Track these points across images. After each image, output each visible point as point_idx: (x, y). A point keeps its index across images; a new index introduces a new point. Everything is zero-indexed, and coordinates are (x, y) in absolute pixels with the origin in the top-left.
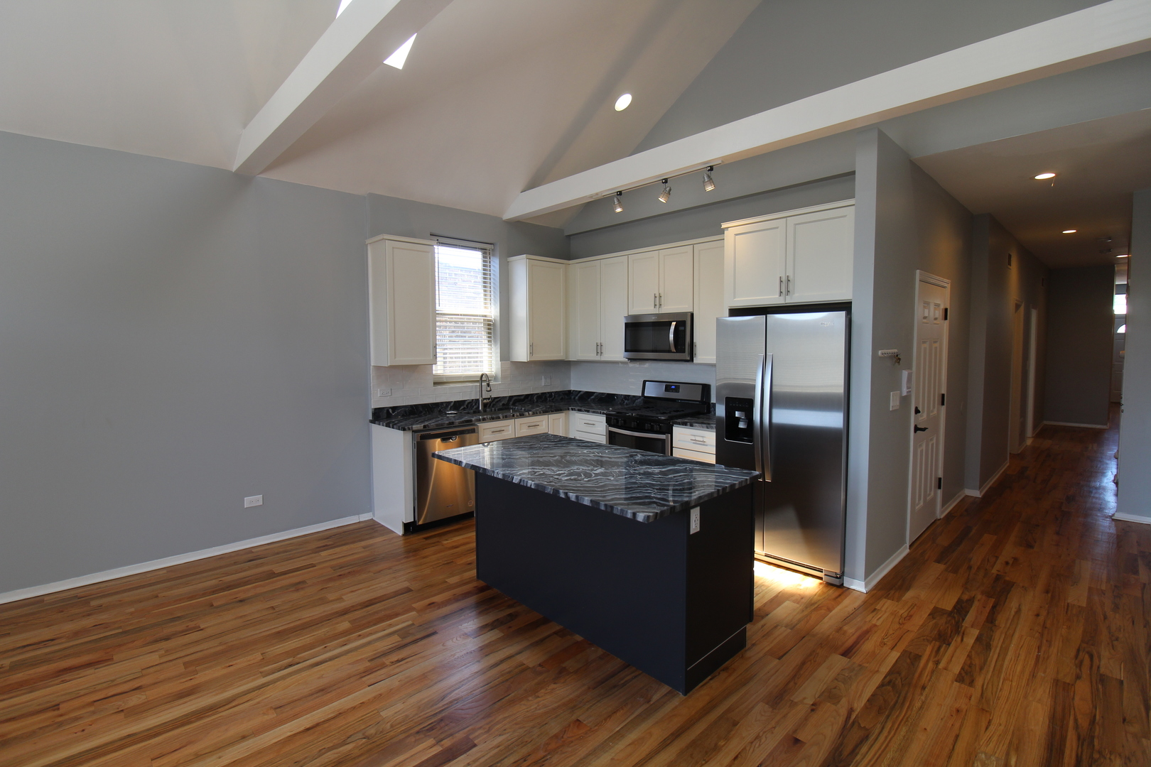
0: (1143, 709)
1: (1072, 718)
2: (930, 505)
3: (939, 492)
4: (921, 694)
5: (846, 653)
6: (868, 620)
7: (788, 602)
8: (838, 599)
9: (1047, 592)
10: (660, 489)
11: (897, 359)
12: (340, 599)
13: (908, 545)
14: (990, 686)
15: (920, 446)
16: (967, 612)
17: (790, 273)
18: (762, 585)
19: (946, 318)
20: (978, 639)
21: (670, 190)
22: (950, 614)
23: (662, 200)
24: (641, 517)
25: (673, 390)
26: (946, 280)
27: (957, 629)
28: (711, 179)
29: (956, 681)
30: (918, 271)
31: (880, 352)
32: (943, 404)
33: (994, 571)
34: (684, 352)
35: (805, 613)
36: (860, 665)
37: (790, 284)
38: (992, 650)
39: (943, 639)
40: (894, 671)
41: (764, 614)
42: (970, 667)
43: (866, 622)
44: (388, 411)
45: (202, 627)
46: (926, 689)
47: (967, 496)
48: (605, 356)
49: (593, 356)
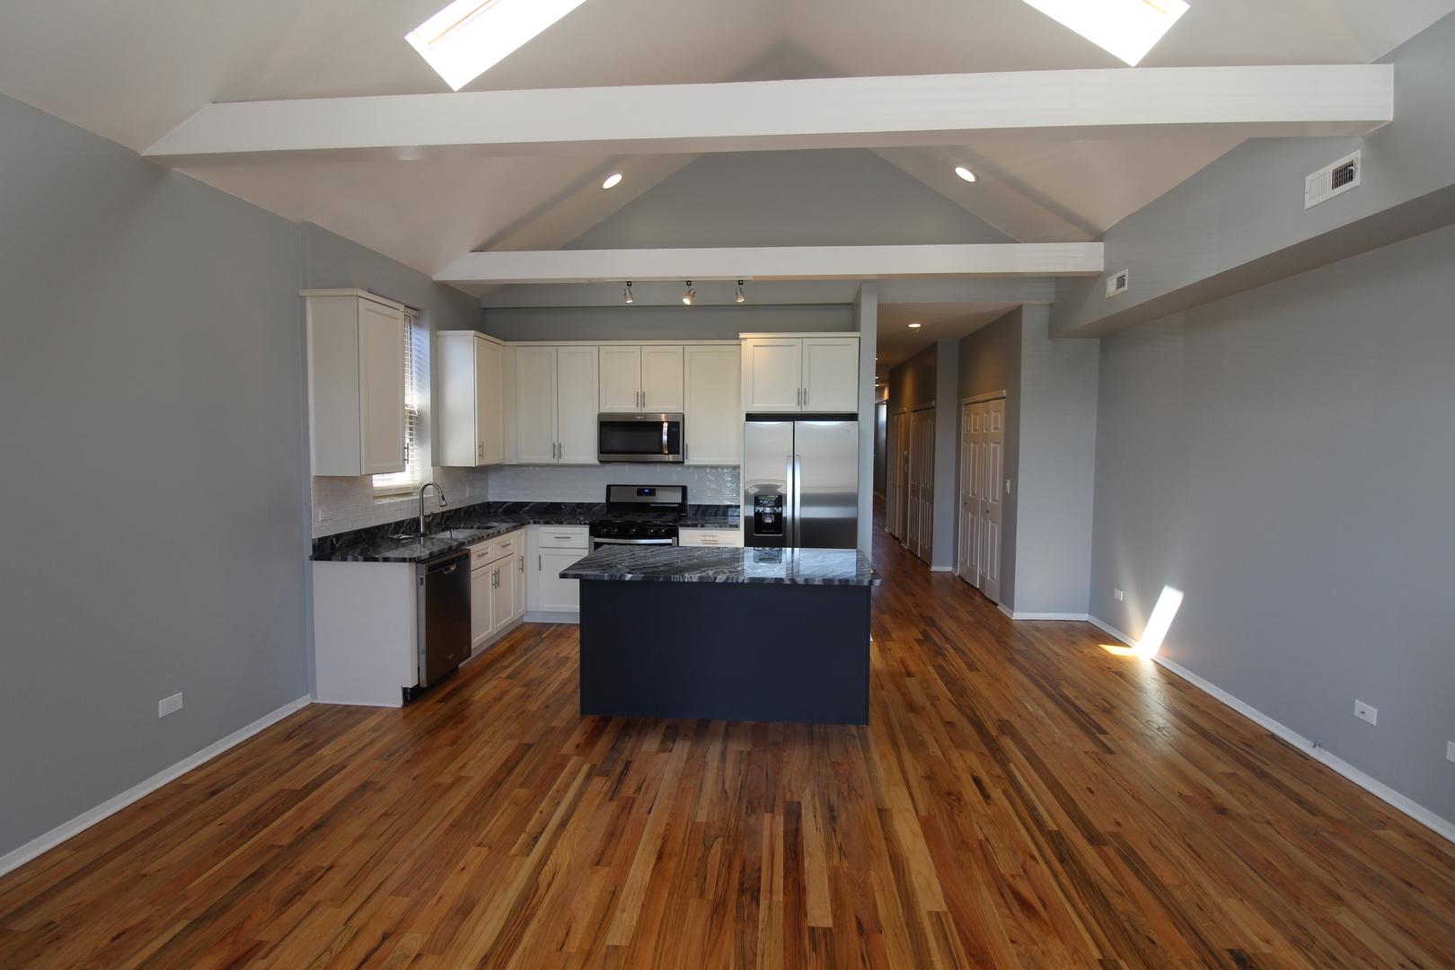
12: (458, 780)
17: (806, 387)
23: (687, 301)
25: (646, 494)
28: (742, 289)
34: (676, 453)
37: (808, 396)
44: (332, 541)
45: (326, 864)
48: (566, 459)
49: (546, 458)
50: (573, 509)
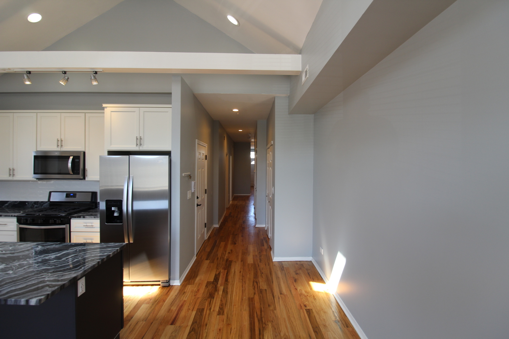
0: (272, 298)
1: (255, 312)
2: (203, 235)
3: (206, 229)
4: (206, 329)
5: (172, 323)
6: (181, 299)
7: (143, 305)
8: (167, 294)
9: (242, 261)
10: (54, 272)
11: (190, 177)
13: (195, 255)
14: (229, 311)
15: (199, 212)
16: (219, 279)
17: (142, 135)
18: (129, 300)
19: (206, 159)
20: (223, 291)
21: (68, 79)
22: (213, 283)
23: (62, 83)
24: (33, 302)
25: (71, 197)
26: (206, 144)
27: (216, 289)
28: (96, 78)
29: (218, 315)
30: (197, 140)
31: (183, 174)
32: (206, 193)
33: (226, 258)
34: (79, 174)
35: (153, 308)
36: (179, 326)
37: (142, 141)
38: (228, 294)
39: (211, 296)
40: (194, 322)
41: (130, 317)
42: (222, 305)
43: (181, 301)
46: (207, 325)
47: (214, 228)
48: (17, 177)
49: (6, 177)
50: (33, 205)
